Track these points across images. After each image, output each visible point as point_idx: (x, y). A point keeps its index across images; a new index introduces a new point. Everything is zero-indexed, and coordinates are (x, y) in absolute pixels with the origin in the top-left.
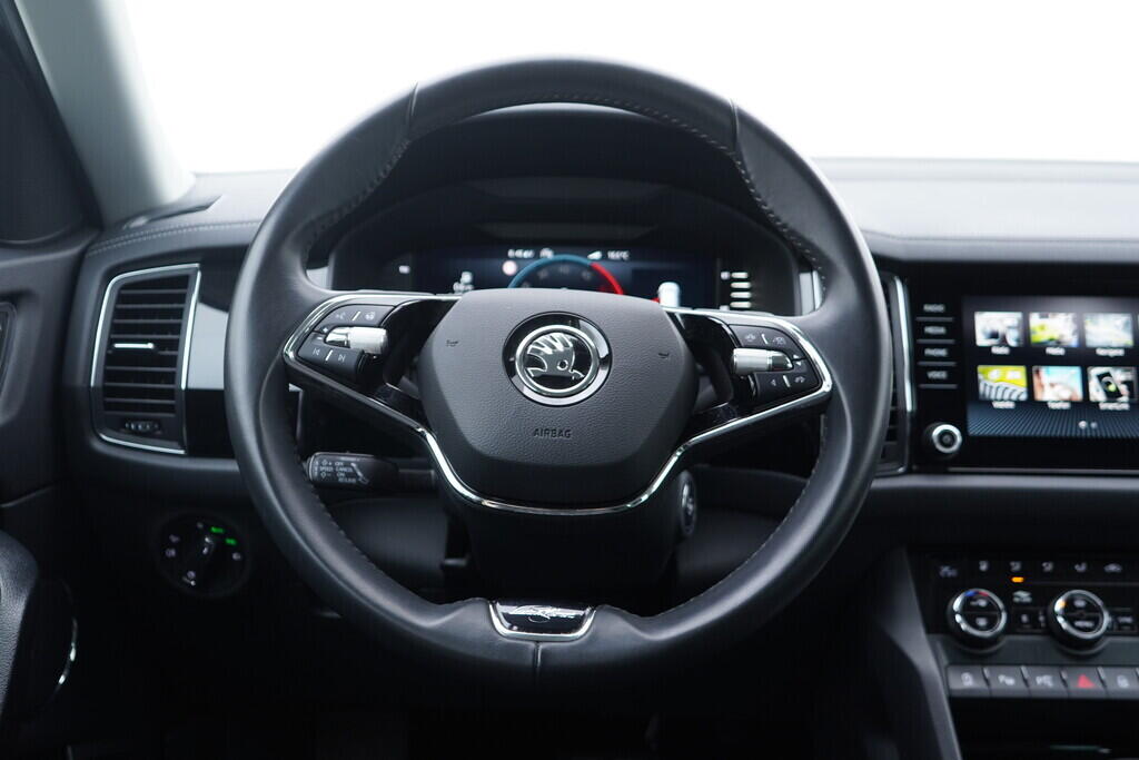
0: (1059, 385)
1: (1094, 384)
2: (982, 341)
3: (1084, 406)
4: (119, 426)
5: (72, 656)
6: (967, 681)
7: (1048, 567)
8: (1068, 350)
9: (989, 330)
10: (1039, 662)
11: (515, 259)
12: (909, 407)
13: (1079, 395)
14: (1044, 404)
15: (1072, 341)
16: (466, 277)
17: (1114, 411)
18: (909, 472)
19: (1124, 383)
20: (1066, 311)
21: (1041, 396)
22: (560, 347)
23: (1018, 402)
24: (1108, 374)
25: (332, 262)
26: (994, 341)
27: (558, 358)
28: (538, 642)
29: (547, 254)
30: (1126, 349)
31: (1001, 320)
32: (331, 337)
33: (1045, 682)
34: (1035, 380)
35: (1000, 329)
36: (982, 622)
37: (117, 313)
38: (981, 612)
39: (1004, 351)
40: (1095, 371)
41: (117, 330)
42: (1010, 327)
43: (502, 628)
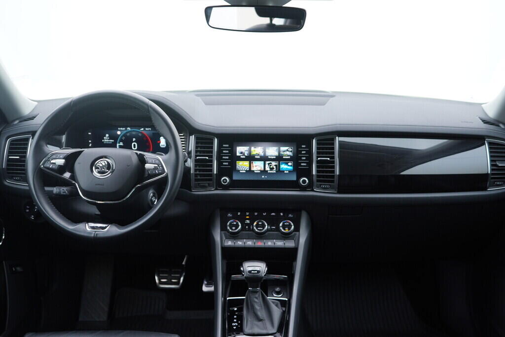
0: (258, 166)
1: (267, 166)
2: (238, 154)
3: (264, 172)
4: (11, 178)
5: (3, 237)
6: (229, 243)
7: (256, 214)
8: (261, 156)
9: (240, 151)
10: (249, 238)
11: (120, 130)
12: (215, 173)
13: (263, 169)
14: (253, 171)
15: (262, 154)
16: (107, 135)
17: (272, 173)
18: (216, 189)
19: (275, 165)
20: (261, 147)
21: (252, 169)
22: (104, 164)
23: (246, 171)
24: (271, 163)
25: (66, 134)
26: (241, 154)
27: (103, 167)
28: (96, 232)
29: (129, 129)
30: (276, 156)
31: (244, 149)
32: (52, 162)
33: (250, 243)
34: (252, 165)
35: (243, 151)
36: (234, 228)
37: (10, 148)
38: (234, 225)
39: (244, 157)
40: (267, 162)
41: (10, 153)
42: (246, 151)
43: (88, 229)
